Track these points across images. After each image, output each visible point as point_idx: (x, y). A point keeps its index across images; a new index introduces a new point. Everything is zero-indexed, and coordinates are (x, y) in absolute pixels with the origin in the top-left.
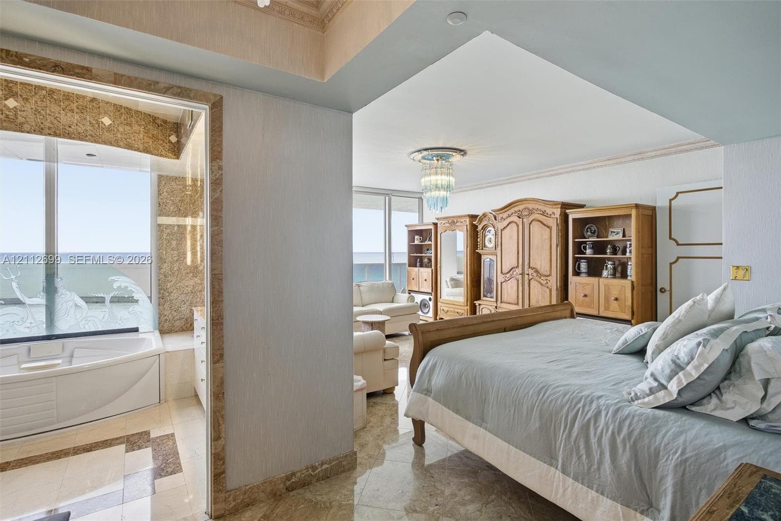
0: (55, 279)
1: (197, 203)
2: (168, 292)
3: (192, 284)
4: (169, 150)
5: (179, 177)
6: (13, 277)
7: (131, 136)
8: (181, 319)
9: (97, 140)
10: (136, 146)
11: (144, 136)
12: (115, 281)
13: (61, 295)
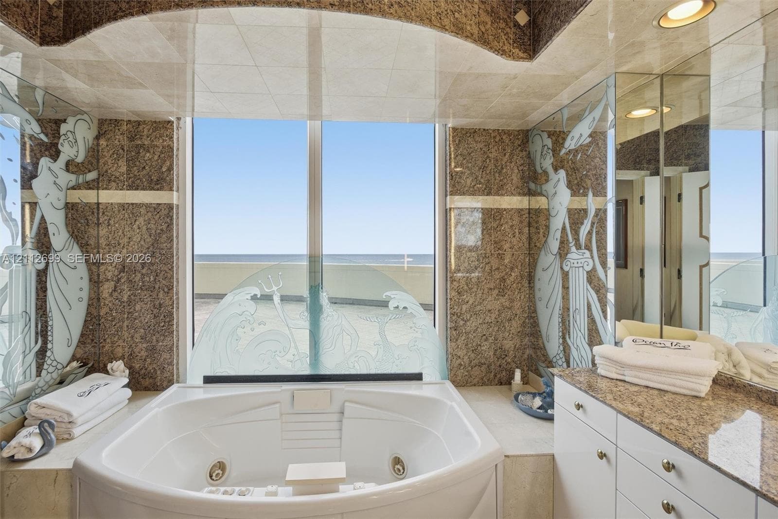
0: (320, 292)
1: (505, 170)
2: (463, 320)
3: (497, 307)
4: (514, 42)
5: (479, 129)
6: (275, 288)
7: (461, 6)
8: (481, 365)
9: (408, 14)
10: (469, 28)
11: (479, 8)
12: (392, 298)
13: (327, 317)
